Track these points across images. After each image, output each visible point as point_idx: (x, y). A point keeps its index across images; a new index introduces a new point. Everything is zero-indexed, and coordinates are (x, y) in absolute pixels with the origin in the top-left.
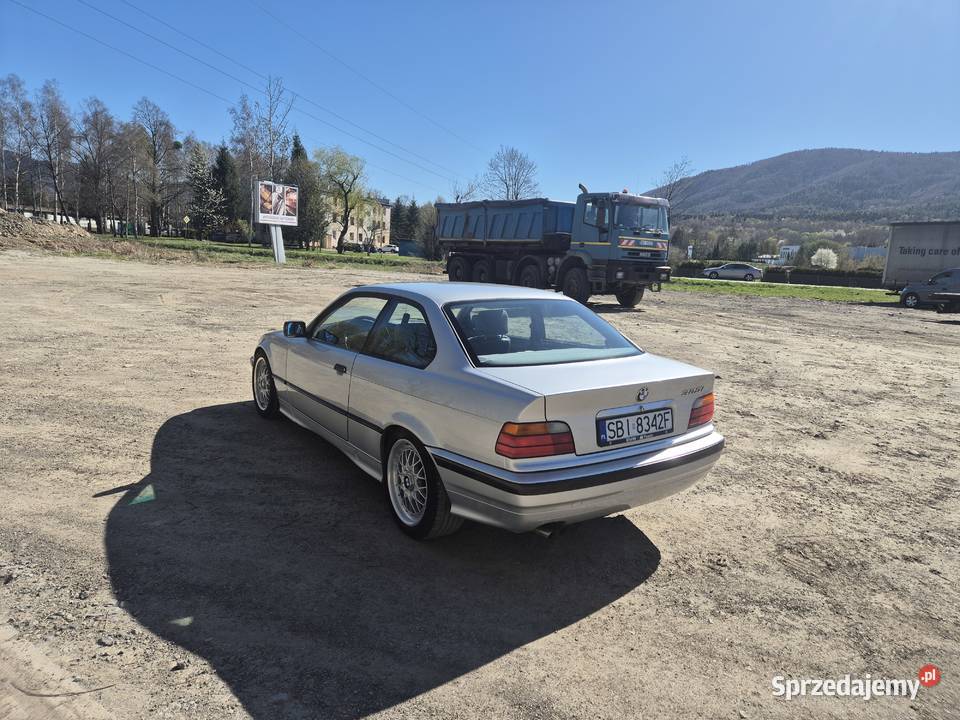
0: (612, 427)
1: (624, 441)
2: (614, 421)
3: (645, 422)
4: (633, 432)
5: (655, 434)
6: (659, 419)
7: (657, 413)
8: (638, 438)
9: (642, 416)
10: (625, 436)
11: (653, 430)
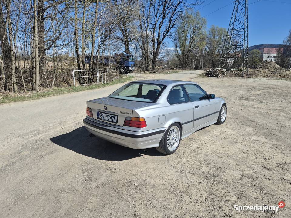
0: (100, 115)
1: (102, 119)
2: (101, 113)
3: (108, 117)
4: (105, 118)
5: (110, 121)
6: (113, 118)
7: (112, 116)
8: (105, 120)
9: (108, 115)
10: (103, 118)
11: (110, 120)
